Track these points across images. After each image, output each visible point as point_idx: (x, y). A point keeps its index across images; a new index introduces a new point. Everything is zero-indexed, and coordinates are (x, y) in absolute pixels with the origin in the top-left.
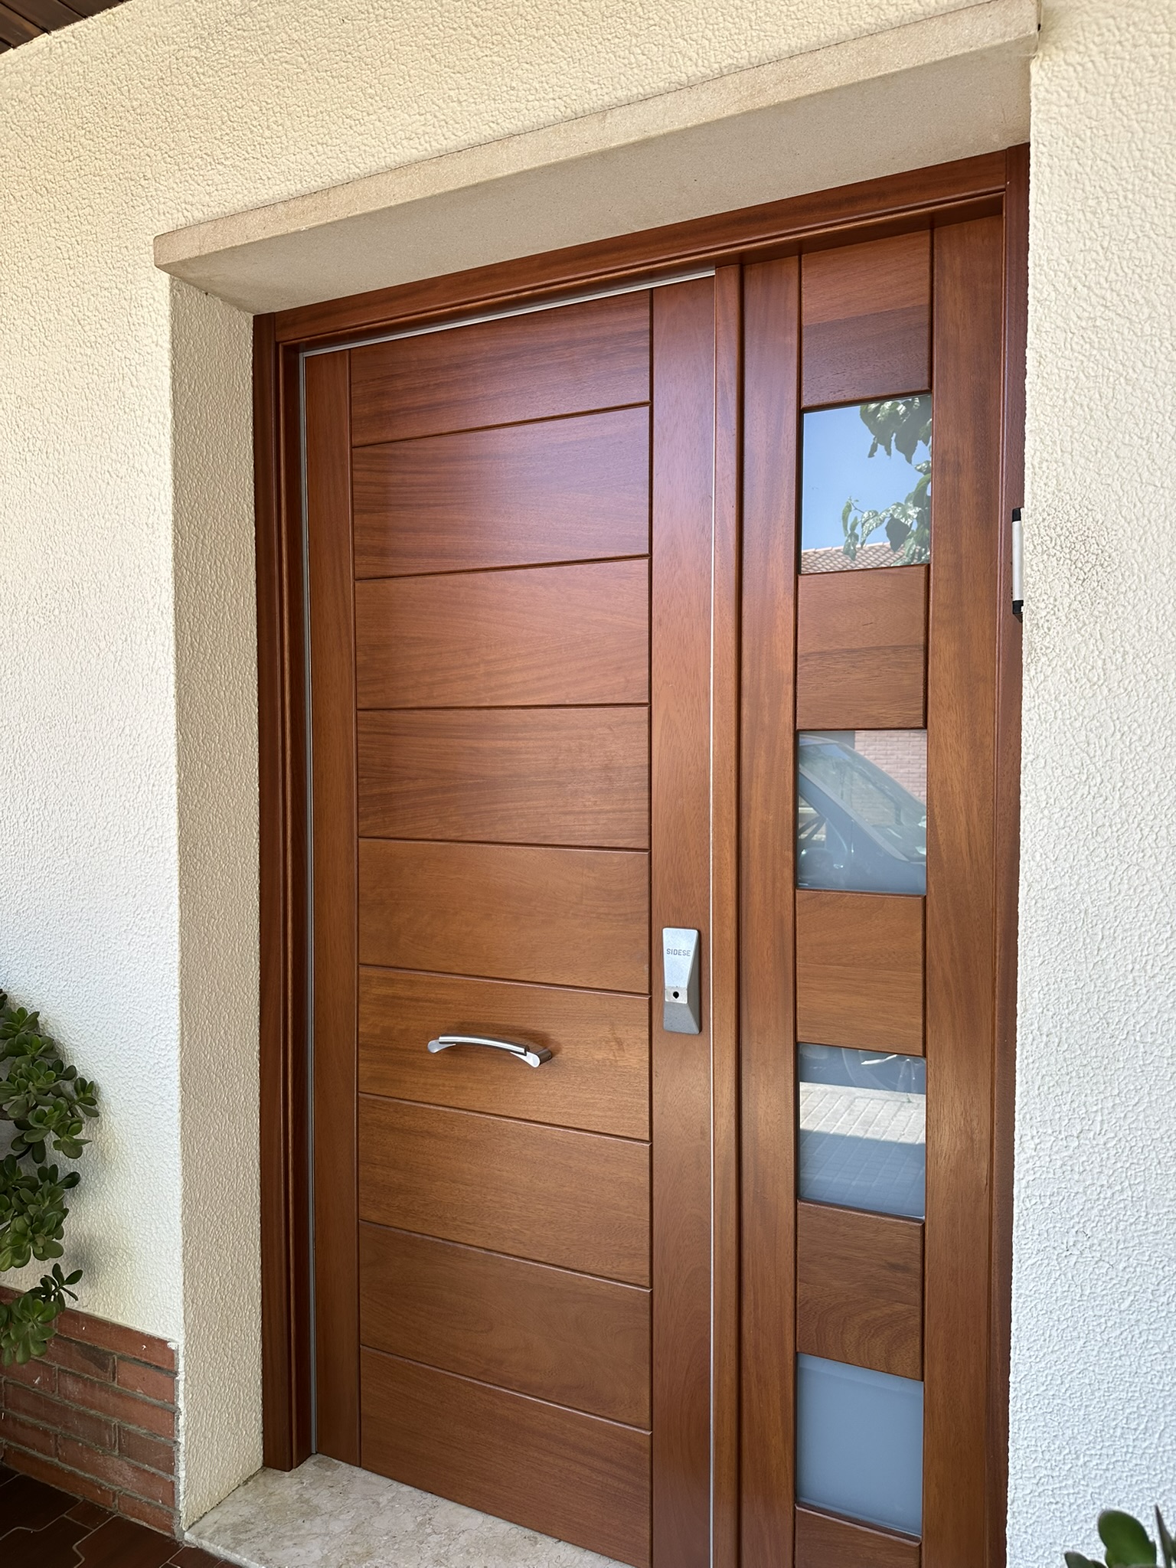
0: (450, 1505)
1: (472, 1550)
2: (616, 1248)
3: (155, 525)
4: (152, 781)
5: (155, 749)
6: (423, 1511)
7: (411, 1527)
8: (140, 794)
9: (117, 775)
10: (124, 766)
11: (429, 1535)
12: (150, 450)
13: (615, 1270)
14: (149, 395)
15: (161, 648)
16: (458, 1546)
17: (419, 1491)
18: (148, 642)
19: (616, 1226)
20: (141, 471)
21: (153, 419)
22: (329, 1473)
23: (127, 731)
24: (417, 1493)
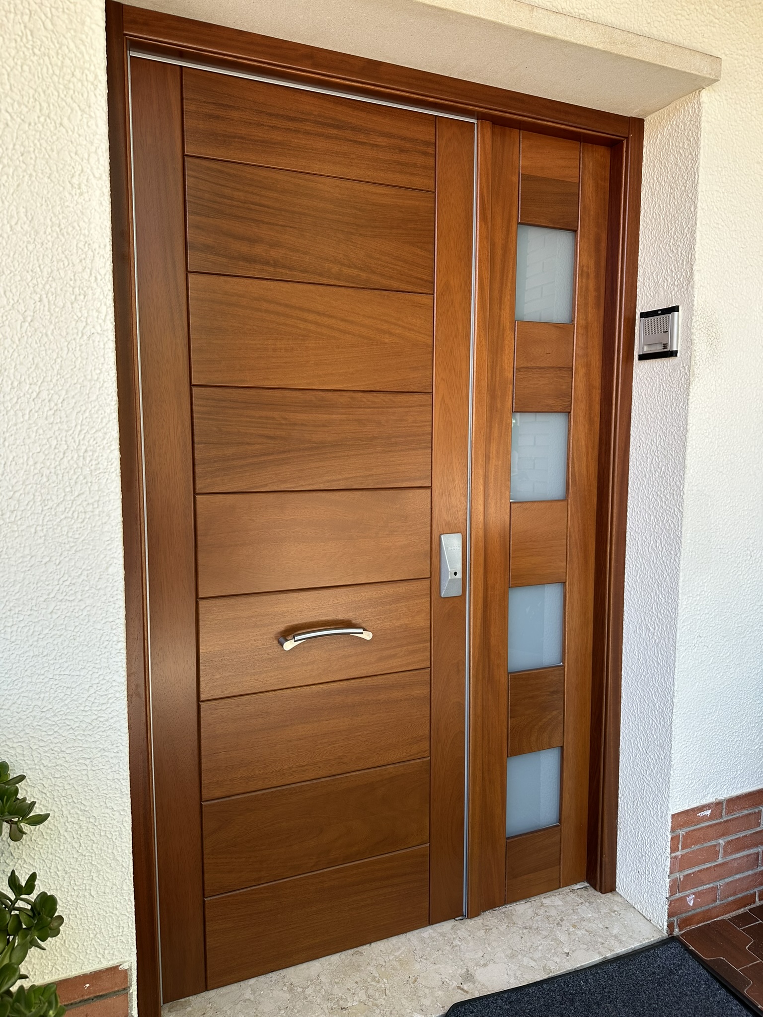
0: (291, 970)
1: (337, 980)
2: (409, 740)
3: (83, 187)
4: (84, 448)
5: (87, 414)
6: (281, 984)
7: (288, 996)
8: (65, 460)
9: (28, 441)
10: (41, 431)
11: (303, 992)
12: (75, 106)
13: (408, 755)
14: (72, 46)
15: (95, 314)
16: (327, 984)
17: (262, 976)
18: (75, 305)
19: (409, 727)
20: (61, 124)
21: (78, 73)
22: (189, 1009)
23: (44, 395)
24: (262, 978)
